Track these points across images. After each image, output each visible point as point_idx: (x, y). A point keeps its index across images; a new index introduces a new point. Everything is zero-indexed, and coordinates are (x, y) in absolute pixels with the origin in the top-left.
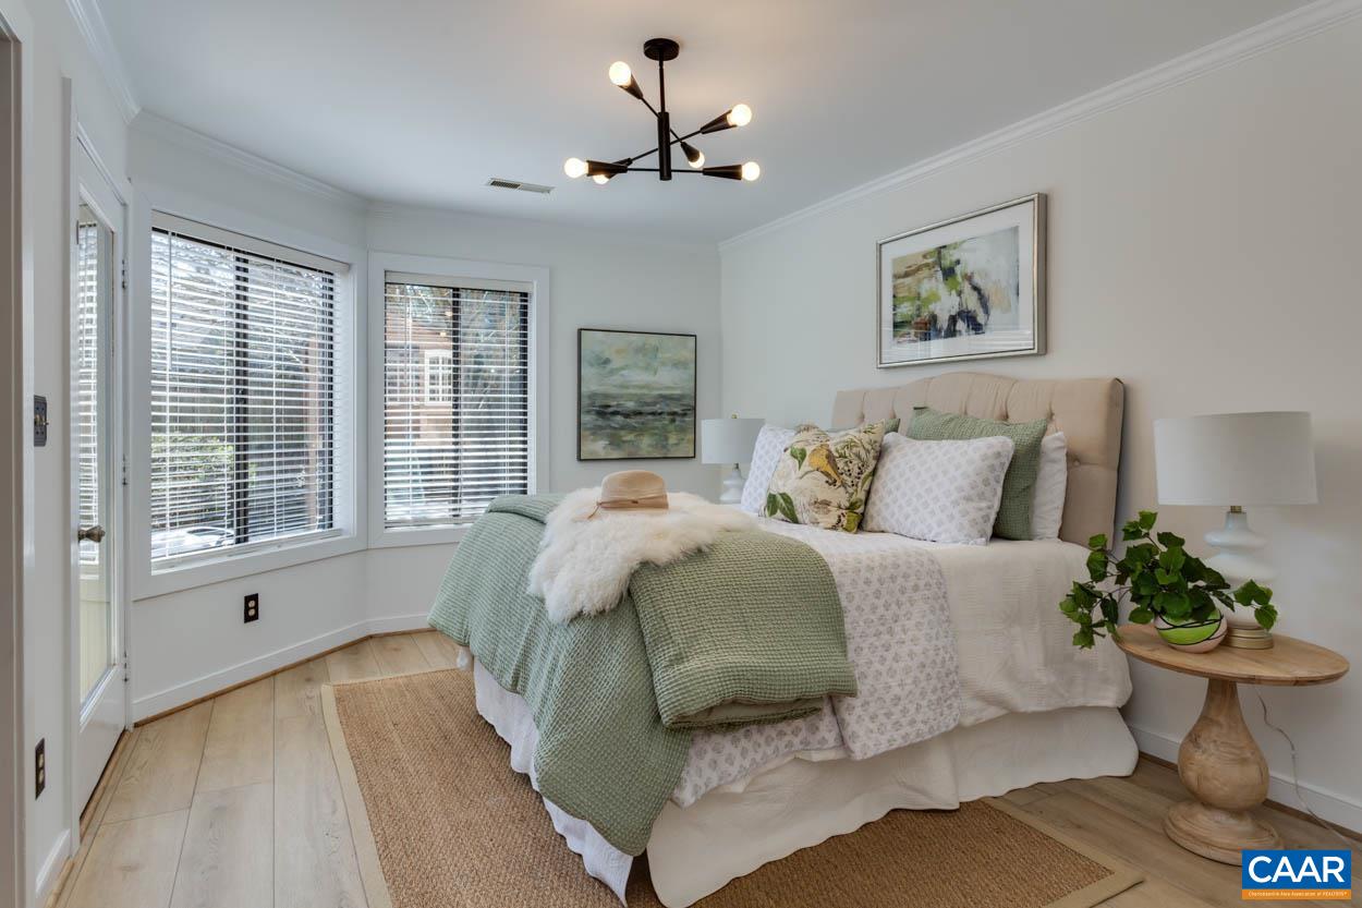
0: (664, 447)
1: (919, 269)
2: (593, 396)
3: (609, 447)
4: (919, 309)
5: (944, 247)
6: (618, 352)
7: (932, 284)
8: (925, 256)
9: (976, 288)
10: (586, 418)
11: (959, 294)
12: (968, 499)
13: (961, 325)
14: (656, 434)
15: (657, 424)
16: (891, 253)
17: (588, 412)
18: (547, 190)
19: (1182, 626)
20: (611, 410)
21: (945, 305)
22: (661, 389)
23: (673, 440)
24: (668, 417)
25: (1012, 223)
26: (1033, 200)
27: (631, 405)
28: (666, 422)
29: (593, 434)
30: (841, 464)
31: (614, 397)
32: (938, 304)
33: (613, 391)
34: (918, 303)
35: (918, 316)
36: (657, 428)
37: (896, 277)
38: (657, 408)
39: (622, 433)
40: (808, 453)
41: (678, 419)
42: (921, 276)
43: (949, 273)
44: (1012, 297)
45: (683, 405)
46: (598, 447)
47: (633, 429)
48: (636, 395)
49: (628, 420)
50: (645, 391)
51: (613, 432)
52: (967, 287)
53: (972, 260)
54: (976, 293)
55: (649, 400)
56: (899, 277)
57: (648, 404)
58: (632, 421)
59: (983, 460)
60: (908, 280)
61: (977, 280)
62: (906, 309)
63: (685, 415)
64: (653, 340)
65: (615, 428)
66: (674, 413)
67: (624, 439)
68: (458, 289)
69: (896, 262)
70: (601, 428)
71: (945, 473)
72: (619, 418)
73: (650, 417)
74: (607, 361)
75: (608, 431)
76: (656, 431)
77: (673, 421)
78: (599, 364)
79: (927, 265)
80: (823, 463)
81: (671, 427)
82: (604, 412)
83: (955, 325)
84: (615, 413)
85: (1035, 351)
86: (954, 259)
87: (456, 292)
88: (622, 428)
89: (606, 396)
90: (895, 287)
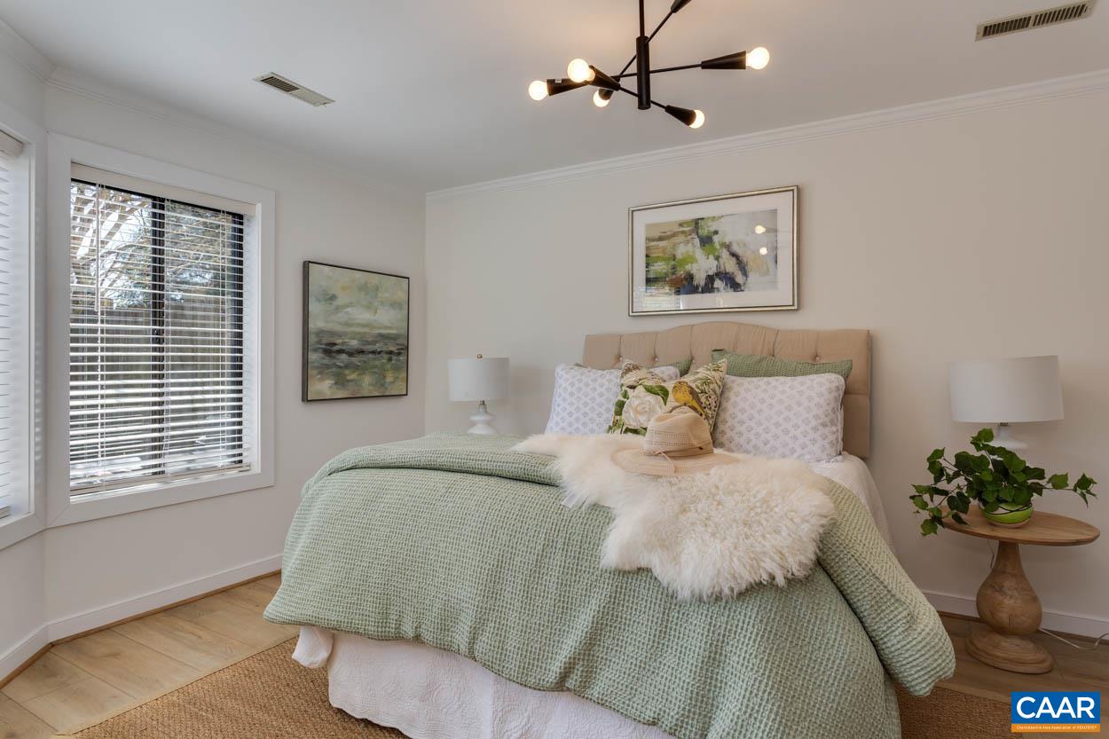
0: (382, 385)
1: (674, 235)
2: (320, 333)
3: (334, 386)
4: (674, 268)
5: (703, 219)
6: (344, 289)
7: (687, 248)
8: (681, 225)
9: (733, 255)
10: (313, 356)
11: (717, 258)
12: (824, 425)
13: (718, 283)
14: (375, 373)
15: (377, 363)
16: (642, 220)
17: (315, 350)
18: (325, 101)
19: (1017, 510)
20: (336, 348)
21: (703, 266)
22: (380, 328)
23: (389, 379)
24: (386, 356)
25: (772, 207)
26: (793, 190)
27: (354, 343)
28: (385, 361)
29: (320, 373)
30: (703, 400)
31: (340, 335)
32: (695, 265)
33: (338, 328)
34: (673, 263)
35: (673, 274)
36: (376, 367)
37: (648, 240)
38: (378, 347)
39: (347, 372)
40: (670, 390)
41: (394, 358)
42: (678, 241)
43: (706, 241)
44: (771, 264)
45: (398, 344)
46: (323, 386)
47: (356, 368)
48: (359, 333)
49: (352, 358)
50: (366, 330)
51: (340, 370)
52: (725, 254)
53: (729, 232)
54: (734, 259)
55: (370, 339)
56: (653, 240)
57: (369, 343)
58: (355, 360)
59: (830, 393)
60: (662, 244)
61: (735, 248)
62: (660, 268)
63: (399, 354)
64: (375, 279)
65: (340, 367)
66: (391, 353)
67: (348, 378)
68: (163, 200)
69: (648, 227)
70: (327, 366)
71: (799, 404)
72: (344, 356)
73: (370, 356)
74: (333, 298)
75: (334, 370)
76: (376, 370)
77: (390, 360)
78: (326, 300)
79: (683, 232)
80: (689, 398)
81: (389, 366)
82: (330, 350)
83: (713, 284)
84: (340, 351)
85: (796, 307)
86: (712, 229)
87: (158, 202)
88: (347, 367)
89: (332, 333)
90: (647, 248)
